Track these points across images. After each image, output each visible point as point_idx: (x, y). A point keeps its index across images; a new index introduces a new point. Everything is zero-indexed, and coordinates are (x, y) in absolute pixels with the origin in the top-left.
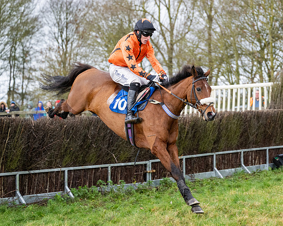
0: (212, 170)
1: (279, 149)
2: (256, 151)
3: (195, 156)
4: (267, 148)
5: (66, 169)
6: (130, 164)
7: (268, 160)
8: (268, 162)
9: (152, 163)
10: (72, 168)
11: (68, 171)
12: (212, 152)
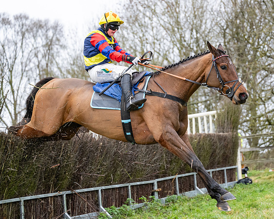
0: (194, 189)
1: (231, 169)
2: (219, 171)
3: (183, 175)
4: (225, 169)
5: (99, 189)
6: (143, 183)
7: (226, 180)
8: (226, 181)
9: (158, 182)
10: (104, 188)
11: (101, 190)
12: (193, 172)
